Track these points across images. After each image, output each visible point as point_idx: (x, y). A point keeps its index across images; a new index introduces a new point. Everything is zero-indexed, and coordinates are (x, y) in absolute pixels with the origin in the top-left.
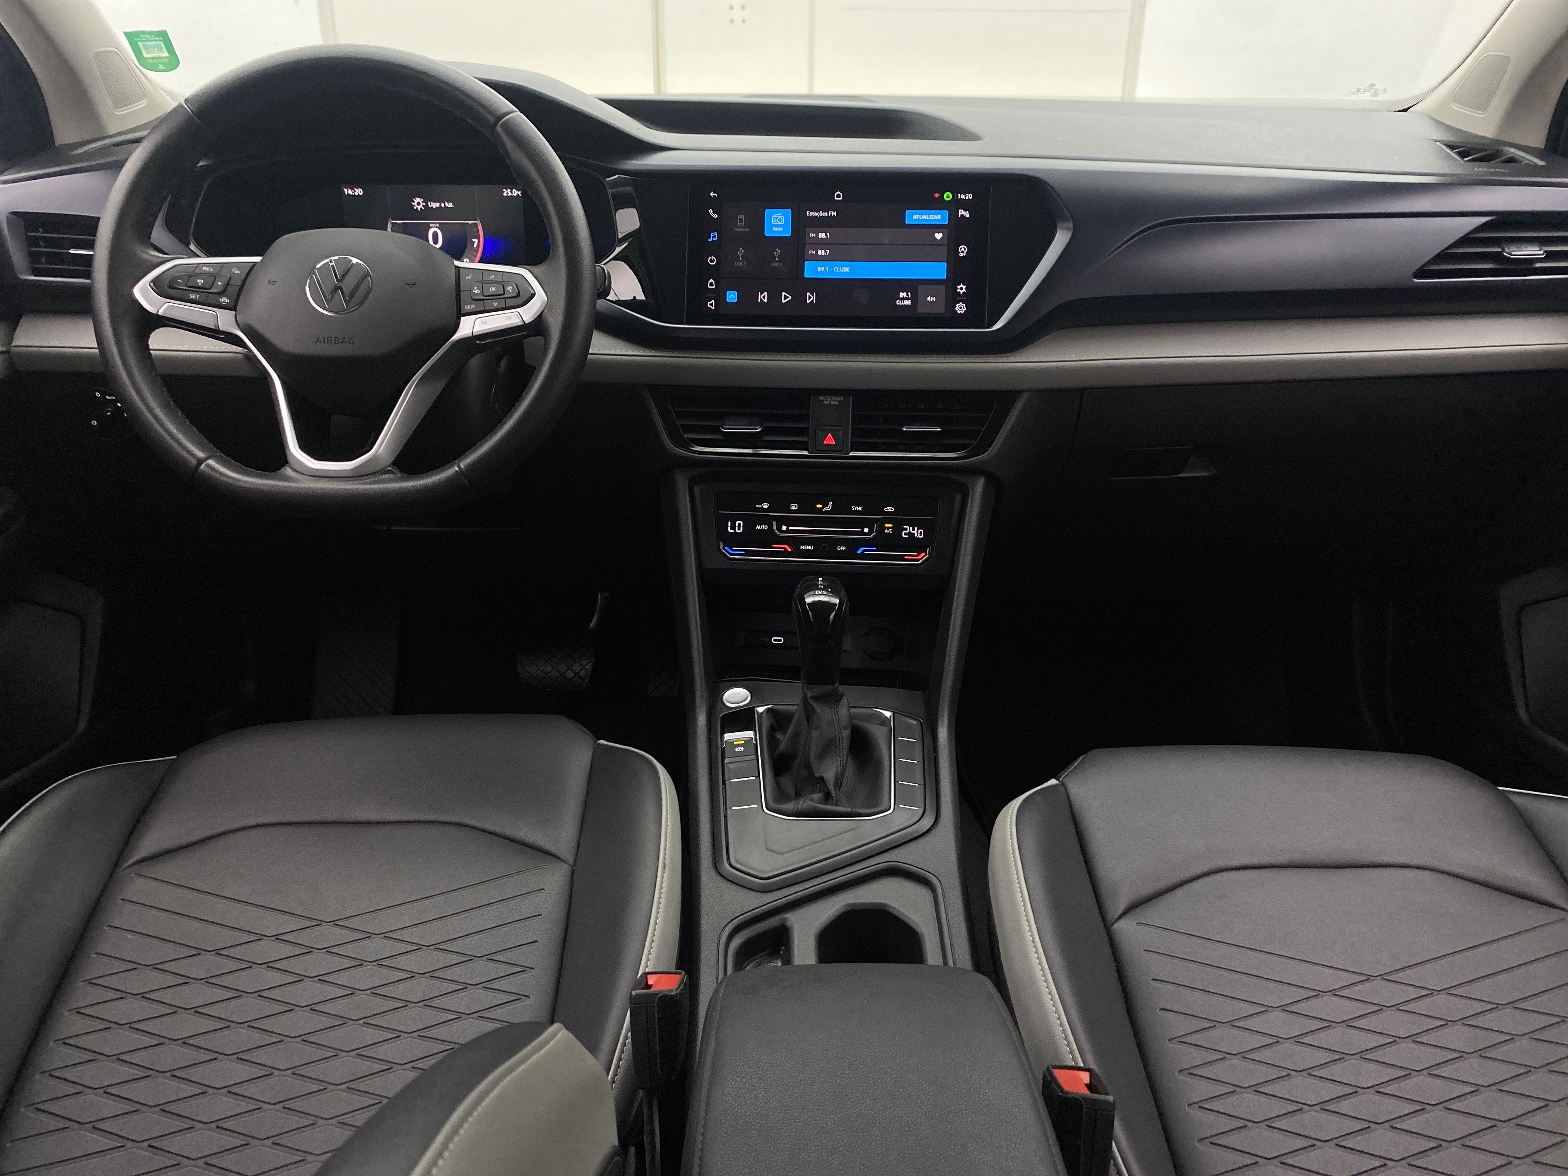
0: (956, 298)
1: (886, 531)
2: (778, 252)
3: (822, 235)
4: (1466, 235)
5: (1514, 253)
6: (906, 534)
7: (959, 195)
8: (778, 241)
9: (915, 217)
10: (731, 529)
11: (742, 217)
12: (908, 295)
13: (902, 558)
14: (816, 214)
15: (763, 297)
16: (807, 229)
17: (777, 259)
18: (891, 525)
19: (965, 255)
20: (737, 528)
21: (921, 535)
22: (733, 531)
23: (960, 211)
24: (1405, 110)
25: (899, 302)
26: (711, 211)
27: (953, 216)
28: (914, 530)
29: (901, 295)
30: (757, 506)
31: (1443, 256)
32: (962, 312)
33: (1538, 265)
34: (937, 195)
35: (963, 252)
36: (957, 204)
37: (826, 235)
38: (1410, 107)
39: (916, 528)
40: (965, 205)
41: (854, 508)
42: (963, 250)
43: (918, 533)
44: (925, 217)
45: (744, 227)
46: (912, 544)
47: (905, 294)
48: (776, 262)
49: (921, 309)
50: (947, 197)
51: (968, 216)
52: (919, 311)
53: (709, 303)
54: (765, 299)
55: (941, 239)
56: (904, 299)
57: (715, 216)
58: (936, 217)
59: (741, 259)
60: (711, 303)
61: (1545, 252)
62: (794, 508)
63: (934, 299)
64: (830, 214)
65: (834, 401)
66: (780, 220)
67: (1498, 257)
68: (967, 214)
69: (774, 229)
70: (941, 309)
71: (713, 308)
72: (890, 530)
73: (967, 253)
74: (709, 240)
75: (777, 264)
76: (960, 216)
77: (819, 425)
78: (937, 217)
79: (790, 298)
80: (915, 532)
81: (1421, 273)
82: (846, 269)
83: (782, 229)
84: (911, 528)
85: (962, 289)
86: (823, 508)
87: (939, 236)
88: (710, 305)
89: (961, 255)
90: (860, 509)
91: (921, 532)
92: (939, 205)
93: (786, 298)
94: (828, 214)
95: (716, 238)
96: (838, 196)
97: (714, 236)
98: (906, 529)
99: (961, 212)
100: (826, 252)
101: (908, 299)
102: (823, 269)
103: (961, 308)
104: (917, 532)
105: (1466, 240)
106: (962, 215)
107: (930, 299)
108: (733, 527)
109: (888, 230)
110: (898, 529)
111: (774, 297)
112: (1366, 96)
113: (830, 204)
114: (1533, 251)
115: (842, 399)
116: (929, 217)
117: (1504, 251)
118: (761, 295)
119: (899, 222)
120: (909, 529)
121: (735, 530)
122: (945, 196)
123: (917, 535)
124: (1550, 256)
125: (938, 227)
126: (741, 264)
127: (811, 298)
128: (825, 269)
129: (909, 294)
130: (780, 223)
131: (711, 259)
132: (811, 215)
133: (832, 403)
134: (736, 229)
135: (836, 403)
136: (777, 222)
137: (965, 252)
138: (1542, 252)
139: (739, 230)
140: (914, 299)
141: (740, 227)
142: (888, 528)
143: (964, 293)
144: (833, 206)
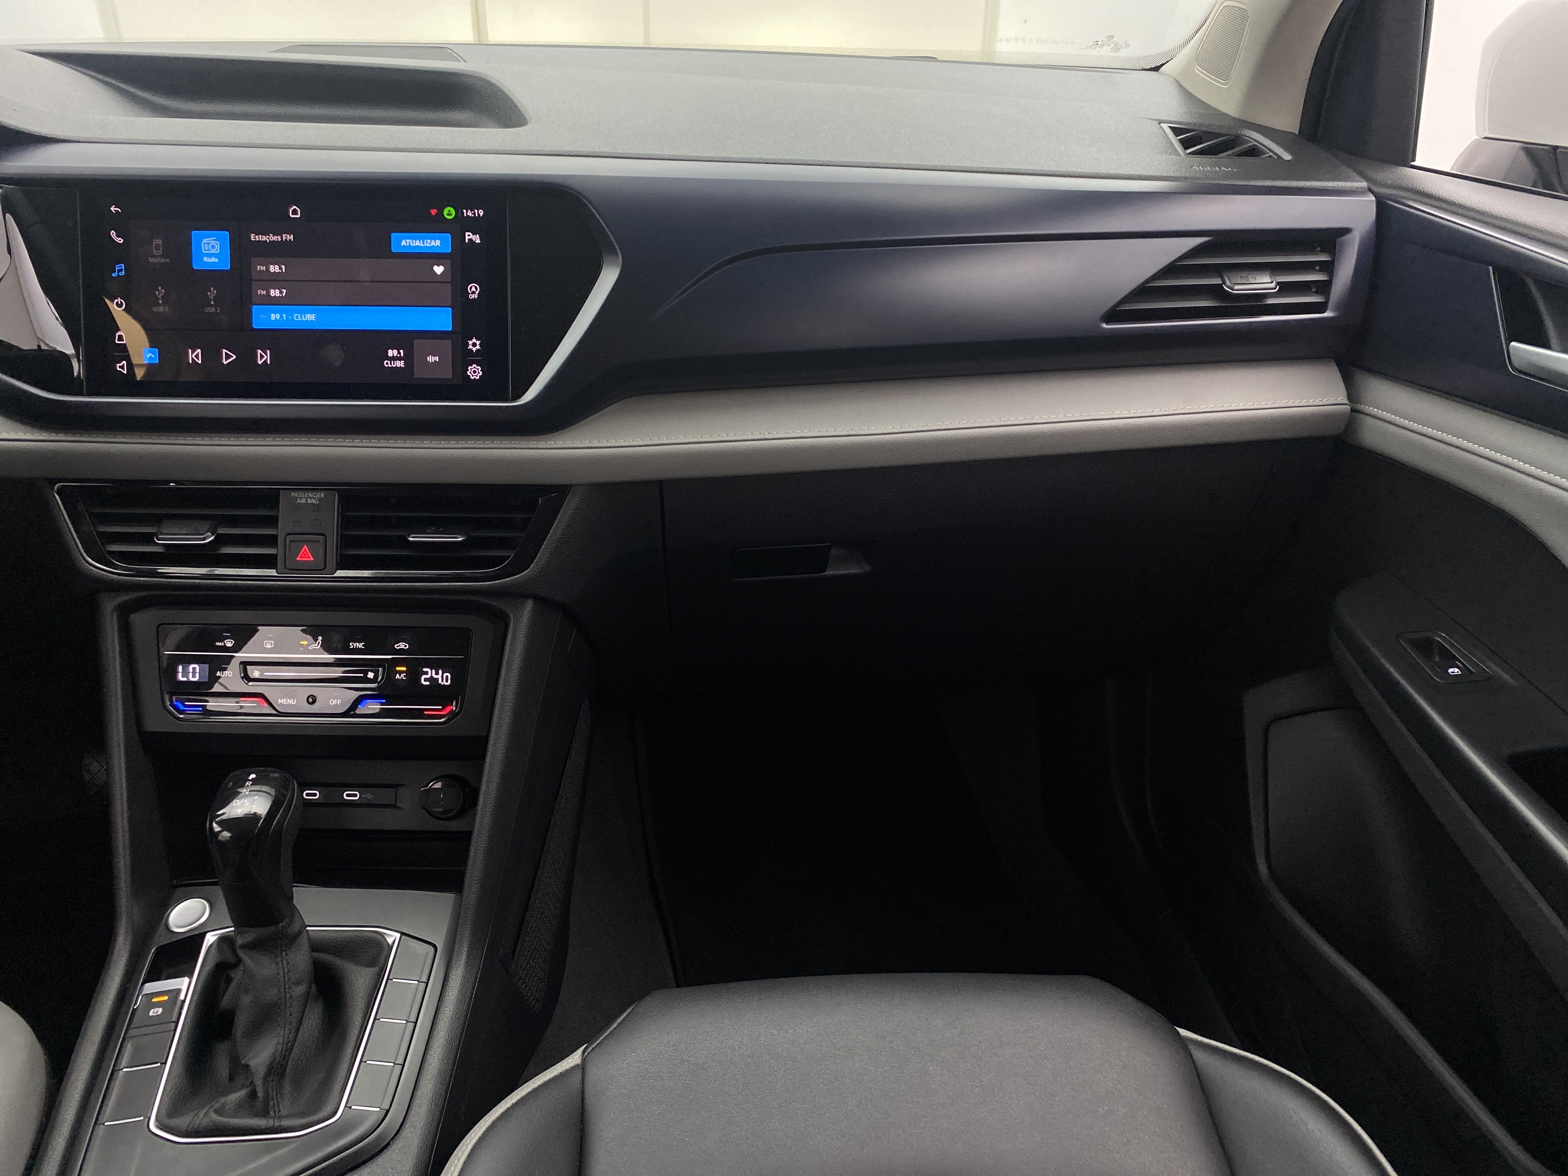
0: (465, 358)
1: (398, 676)
2: (213, 293)
3: (275, 269)
4: (1172, 262)
5: (1236, 287)
6: (426, 680)
7: (465, 211)
8: (212, 275)
9: (403, 243)
10: (183, 677)
11: (159, 242)
12: (399, 353)
13: (420, 714)
14: (265, 238)
15: (195, 356)
16: (253, 259)
17: (212, 303)
18: (404, 669)
19: (476, 297)
20: (191, 675)
21: (447, 681)
22: (185, 679)
23: (467, 234)
24: (1156, 69)
25: (387, 364)
26: (113, 234)
27: (458, 240)
28: (437, 673)
29: (390, 353)
30: (218, 644)
31: (1143, 291)
32: (477, 378)
33: (1271, 301)
34: (434, 212)
35: (473, 293)
36: (461, 225)
37: (280, 268)
38: (1163, 65)
39: (440, 671)
40: (474, 225)
41: (352, 645)
42: (474, 290)
43: (444, 678)
44: (418, 243)
45: (162, 256)
46: (435, 693)
47: (395, 352)
48: (212, 306)
49: (420, 373)
50: (448, 215)
51: (478, 241)
52: (416, 376)
53: (118, 365)
54: (198, 359)
55: (442, 274)
56: (394, 359)
57: (120, 241)
58: (433, 243)
59: (160, 302)
60: (121, 365)
61: (1278, 283)
62: (269, 646)
63: (437, 359)
64: (284, 238)
65: (312, 498)
66: (213, 247)
67: (1217, 292)
68: (477, 239)
69: (205, 259)
70: (447, 374)
71: (125, 372)
72: (403, 675)
73: (479, 294)
74: (113, 275)
75: (213, 310)
76: (467, 241)
77: (289, 534)
78: (435, 243)
79: (235, 357)
80: (439, 677)
81: (1112, 315)
82: (311, 317)
83: (217, 260)
84: (434, 671)
85: (474, 345)
86: (309, 645)
87: (439, 270)
88: (120, 367)
89: (472, 297)
90: (360, 645)
91: (447, 677)
92: (436, 225)
93: (228, 357)
94: (282, 238)
95: (123, 272)
96: (295, 212)
97: (120, 270)
98: (427, 673)
99: (469, 236)
100: (281, 292)
101: (400, 359)
102: (278, 316)
103: (475, 372)
104: (442, 677)
105: (1172, 269)
106: (470, 240)
107: (431, 359)
108: (185, 674)
109: (368, 260)
110: (414, 674)
111: (211, 355)
112: (1105, 51)
113: (282, 224)
114: (1264, 283)
115: (322, 496)
116: (423, 243)
117: (1224, 283)
118: (192, 353)
119: (383, 250)
120: (430, 673)
121: (187, 677)
122: (446, 212)
123: (442, 681)
124: (1285, 288)
125: (436, 257)
126: (161, 309)
127: (263, 357)
128: (281, 317)
129: (402, 351)
130: (213, 251)
131: (117, 302)
132: (258, 239)
133: (309, 501)
134: (151, 260)
135: (314, 502)
136: (210, 250)
137: (477, 293)
138: (1273, 285)
139: (156, 260)
140: (408, 358)
141: (156, 257)
142: (400, 672)
143: (477, 350)
144: (288, 225)
